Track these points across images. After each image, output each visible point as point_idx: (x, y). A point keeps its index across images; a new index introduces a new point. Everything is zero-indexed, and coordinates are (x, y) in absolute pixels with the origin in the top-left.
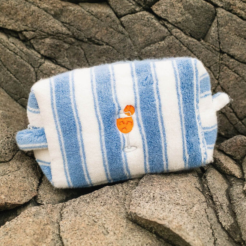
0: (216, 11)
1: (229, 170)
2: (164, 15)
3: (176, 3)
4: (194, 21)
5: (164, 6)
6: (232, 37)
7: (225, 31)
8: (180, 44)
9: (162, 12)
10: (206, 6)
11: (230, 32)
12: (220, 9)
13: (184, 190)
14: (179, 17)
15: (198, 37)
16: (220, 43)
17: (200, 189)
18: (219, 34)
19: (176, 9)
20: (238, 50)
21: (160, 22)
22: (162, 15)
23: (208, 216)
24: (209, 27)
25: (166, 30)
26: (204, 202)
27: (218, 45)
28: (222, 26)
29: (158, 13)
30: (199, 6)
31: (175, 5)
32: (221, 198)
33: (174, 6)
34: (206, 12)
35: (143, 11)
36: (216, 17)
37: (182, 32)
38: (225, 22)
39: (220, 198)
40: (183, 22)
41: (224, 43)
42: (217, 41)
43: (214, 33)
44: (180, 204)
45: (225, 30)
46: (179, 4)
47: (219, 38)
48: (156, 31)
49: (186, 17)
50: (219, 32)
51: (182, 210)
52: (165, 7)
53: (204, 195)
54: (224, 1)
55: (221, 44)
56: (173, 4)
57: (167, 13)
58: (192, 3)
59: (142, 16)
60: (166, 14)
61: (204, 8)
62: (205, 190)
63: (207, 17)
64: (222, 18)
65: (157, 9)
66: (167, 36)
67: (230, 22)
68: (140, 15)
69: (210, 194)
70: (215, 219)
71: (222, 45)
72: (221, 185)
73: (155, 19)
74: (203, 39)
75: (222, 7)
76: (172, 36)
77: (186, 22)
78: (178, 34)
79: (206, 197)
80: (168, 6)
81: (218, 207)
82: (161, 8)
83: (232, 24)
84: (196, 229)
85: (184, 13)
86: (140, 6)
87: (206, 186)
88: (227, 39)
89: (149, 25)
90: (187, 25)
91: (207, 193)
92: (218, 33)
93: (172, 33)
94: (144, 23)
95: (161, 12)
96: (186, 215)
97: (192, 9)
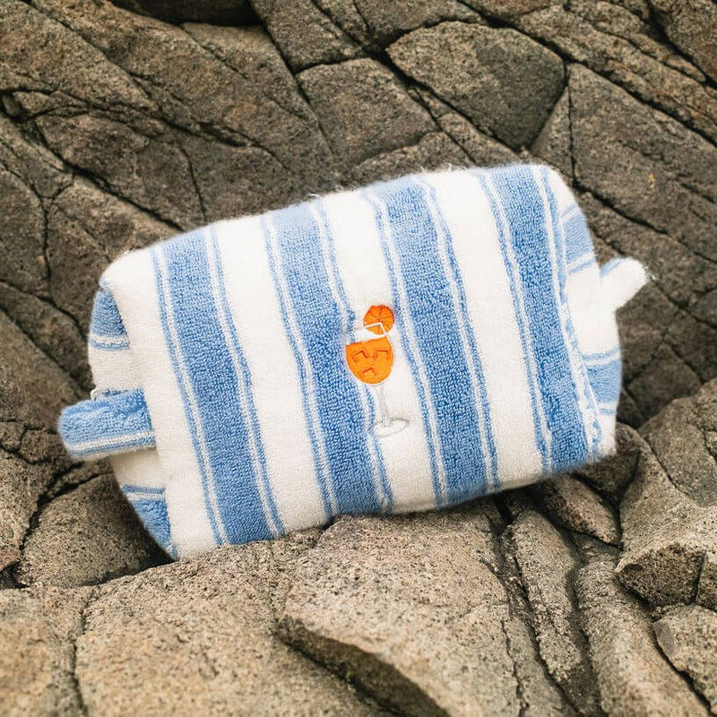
0: (568, 74)
1: (580, 518)
2: (422, 74)
3: (456, 41)
4: (504, 97)
5: (422, 47)
6: (609, 147)
7: (590, 130)
8: (464, 157)
9: (418, 63)
10: (540, 56)
11: (604, 134)
12: (578, 67)
13: (447, 564)
14: (463, 80)
15: (515, 141)
16: (574, 162)
17: (493, 565)
18: (574, 136)
19: (456, 60)
20: (623, 184)
21: (410, 92)
22: (417, 73)
23: (508, 641)
24: (546, 116)
25: (426, 116)
26: (502, 602)
27: (570, 167)
28: (582, 116)
29: (405, 65)
30: (519, 55)
31: (453, 48)
32: (550, 592)
33: (450, 51)
34: (540, 73)
35: (362, 57)
36: (567, 89)
37: (469, 124)
38: (591, 105)
39: (548, 593)
40: (475, 95)
41: (585, 163)
42: (567, 155)
43: (558, 131)
44: (431, 601)
45: (588, 126)
46: (464, 45)
47: (571, 148)
48: (396, 115)
49: (482, 83)
50: (574, 131)
51: (436, 618)
52: (425, 51)
53: (504, 585)
54: (590, 47)
55: (576, 166)
56: (447, 44)
57: (431, 68)
58: (502, 45)
59: (360, 70)
60: (429, 71)
61: (535, 60)
62: (508, 570)
63: (541, 87)
64: (582, 92)
65: (402, 54)
66: (429, 131)
67: (604, 106)
68: (353, 67)
69: (519, 582)
70: (528, 651)
71: (580, 169)
72: (556, 557)
73: (396, 84)
74: (529, 148)
75: (585, 63)
76: (442, 134)
77: (481, 98)
78: (457, 129)
79: (508, 590)
80: (435, 50)
81: (540, 617)
82: (414, 52)
83: (609, 112)
84: (470, 674)
85: (479, 70)
86: (355, 43)
87: (511, 558)
88: (593, 152)
89: (378, 98)
90: (484, 106)
91: (511, 579)
92: (569, 133)
93: (442, 126)
94: (364, 90)
95: (414, 65)
96: (446, 632)
97: (502, 62)
